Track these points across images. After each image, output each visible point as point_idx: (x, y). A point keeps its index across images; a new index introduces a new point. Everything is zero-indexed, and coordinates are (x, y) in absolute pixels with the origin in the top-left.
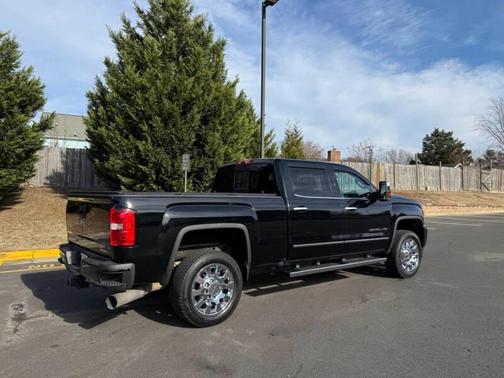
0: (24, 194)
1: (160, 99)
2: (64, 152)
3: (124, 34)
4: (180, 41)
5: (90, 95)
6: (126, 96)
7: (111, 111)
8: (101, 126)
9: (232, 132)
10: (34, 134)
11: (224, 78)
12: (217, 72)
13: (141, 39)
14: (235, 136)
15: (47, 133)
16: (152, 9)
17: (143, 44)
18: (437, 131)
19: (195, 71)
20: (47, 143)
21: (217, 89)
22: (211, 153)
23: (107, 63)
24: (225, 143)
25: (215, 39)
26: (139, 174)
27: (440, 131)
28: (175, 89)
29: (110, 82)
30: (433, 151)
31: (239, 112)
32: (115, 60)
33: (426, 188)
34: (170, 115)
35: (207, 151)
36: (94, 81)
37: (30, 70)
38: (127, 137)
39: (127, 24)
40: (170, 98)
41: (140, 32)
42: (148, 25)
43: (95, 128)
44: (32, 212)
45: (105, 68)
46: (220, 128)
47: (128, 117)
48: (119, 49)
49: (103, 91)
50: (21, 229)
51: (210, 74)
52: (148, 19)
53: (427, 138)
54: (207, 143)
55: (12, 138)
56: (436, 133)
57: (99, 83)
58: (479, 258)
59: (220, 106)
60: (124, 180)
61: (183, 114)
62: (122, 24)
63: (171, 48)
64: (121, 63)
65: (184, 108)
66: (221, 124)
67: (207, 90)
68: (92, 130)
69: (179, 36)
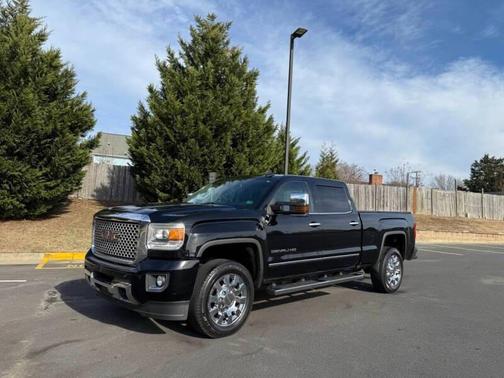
0: (73, 205)
1: (196, 123)
2: (112, 168)
3: (168, 64)
4: (216, 71)
5: (134, 119)
6: (165, 119)
7: (152, 133)
8: (141, 145)
9: (258, 154)
10: (81, 151)
11: (254, 105)
12: (248, 99)
13: (183, 68)
14: (261, 157)
15: (95, 151)
16: (193, 42)
17: (184, 73)
18: (486, 157)
19: (229, 99)
20: (96, 160)
21: (247, 115)
22: (237, 173)
23: (151, 90)
24: (251, 163)
25: (248, 70)
26: (174, 189)
27: (490, 157)
28: (209, 114)
29: (152, 107)
30: (482, 178)
31: (266, 135)
32: (158, 87)
33: (466, 216)
34: (204, 138)
35: (234, 171)
36: (137, 106)
37: (84, 95)
38: (164, 156)
39: (171, 55)
40: (204, 122)
41: (182, 62)
42: (189, 56)
43: (137, 147)
44: (78, 221)
45: (149, 94)
46: (247, 150)
47: (167, 138)
48: (162, 77)
49: (146, 115)
50: (66, 235)
51: (242, 101)
52: (189, 50)
53: (476, 164)
54: (234, 163)
55: (63, 155)
56: (486, 160)
57: (142, 108)
58: (489, 281)
59: (248, 130)
60: (161, 194)
61: (215, 137)
62: (167, 54)
63: (208, 78)
64: (163, 90)
65: (216, 130)
66: (248, 146)
67: (238, 116)
68: (134, 149)
69: (217, 66)
